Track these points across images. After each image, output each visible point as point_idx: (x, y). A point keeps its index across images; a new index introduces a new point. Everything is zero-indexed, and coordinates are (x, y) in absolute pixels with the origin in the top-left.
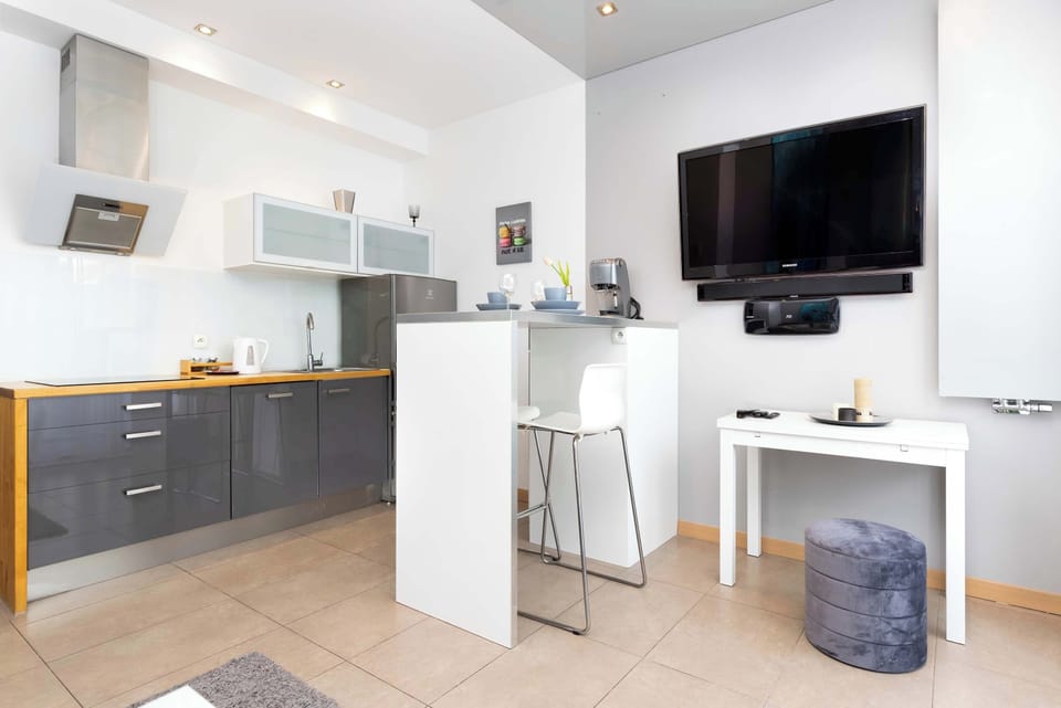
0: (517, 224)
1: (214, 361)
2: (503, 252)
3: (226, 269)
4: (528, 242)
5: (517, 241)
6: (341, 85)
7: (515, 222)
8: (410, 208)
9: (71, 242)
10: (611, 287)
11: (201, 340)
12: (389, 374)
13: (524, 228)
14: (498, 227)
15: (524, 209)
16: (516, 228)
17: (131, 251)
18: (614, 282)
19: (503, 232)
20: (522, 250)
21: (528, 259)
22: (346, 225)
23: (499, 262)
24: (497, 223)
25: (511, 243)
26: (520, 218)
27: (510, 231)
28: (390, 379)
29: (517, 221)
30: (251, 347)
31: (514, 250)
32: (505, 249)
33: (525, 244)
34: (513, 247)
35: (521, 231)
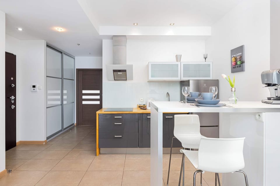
0: (238, 56)
1: (144, 105)
2: (234, 68)
4: (243, 62)
5: (239, 63)
8: (204, 55)
10: (274, 85)
11: (142, 100)
13: (241, 57)
14: (232, 57)
15: (241, 49)
16: (238, 57)
17: (126, 80)
18: (276, 83)
19: (233, 59)
20: (240, 66)
21: (242, 70)
23: (233, 72)
24: (231, 56)
25: (236, 64)
26: (239, 53)
27: (236, 59)
30: (149, 102)
31: (237, 67)
32: (234, 66)
33: (241, 64)
34: (237, 65)
35: (240, 58)
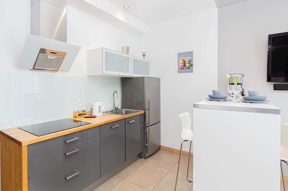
1: (85, 111)
3: (87, 76)
4: (192, 65)
5: (187, 65)
6: (128, 8)
7: (187, 58)
9: (35, 68)
11: (80, 103)
12: (144, 113)
13: (191, 61)
14: (179, 60)
15: (190, 54)
16: (187, 60)
17: (57, 71)
19: (181, 61)
20: (189, 68)
21: (192, 71)
22: (128, 59)
23: (180, 72)
24: (178, 58)
25: (185, 65)
27: (184, 61)
28: (144, 114)
29: (188, 58)
30: (100, 106)
31: (186, 68)
32: (182, 68)
33: (191, 66)
34: (185, 67)
35: (189, 61)
